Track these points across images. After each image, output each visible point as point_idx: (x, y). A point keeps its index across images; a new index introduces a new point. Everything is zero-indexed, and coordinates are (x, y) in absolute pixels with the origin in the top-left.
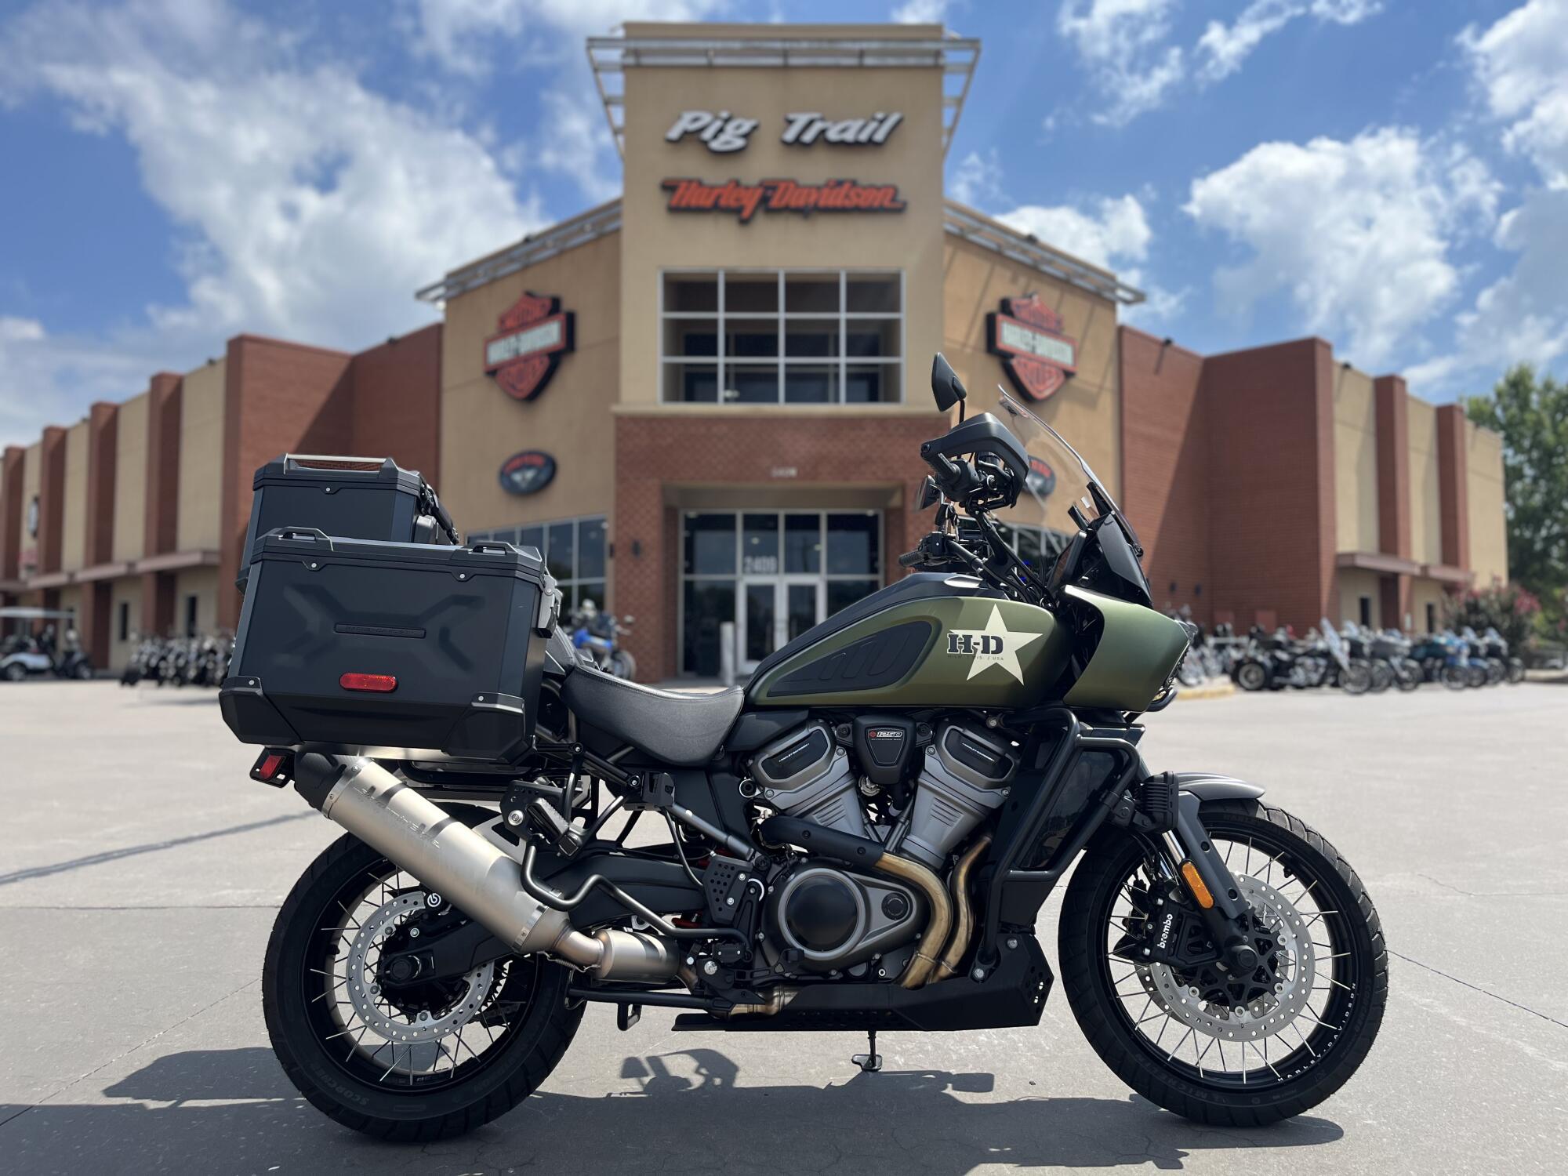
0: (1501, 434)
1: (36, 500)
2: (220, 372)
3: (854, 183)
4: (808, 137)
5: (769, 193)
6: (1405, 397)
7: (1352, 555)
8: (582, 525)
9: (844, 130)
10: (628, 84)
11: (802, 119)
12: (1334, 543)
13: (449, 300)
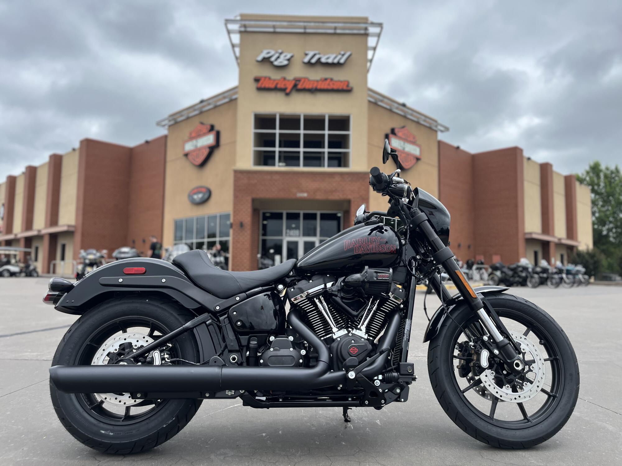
0: (590, 187)
1: (3, 205)
2: (77, 154)
3: (332, 80)
4: (313, 61)
5: (298, 82)
6: (552, 171)
7: (531, 233)
8: (220, 216)
9: (328, 58)
10: (242, 39)
11: (311, 54)
12: (523, 229)
13: (170, 126)
